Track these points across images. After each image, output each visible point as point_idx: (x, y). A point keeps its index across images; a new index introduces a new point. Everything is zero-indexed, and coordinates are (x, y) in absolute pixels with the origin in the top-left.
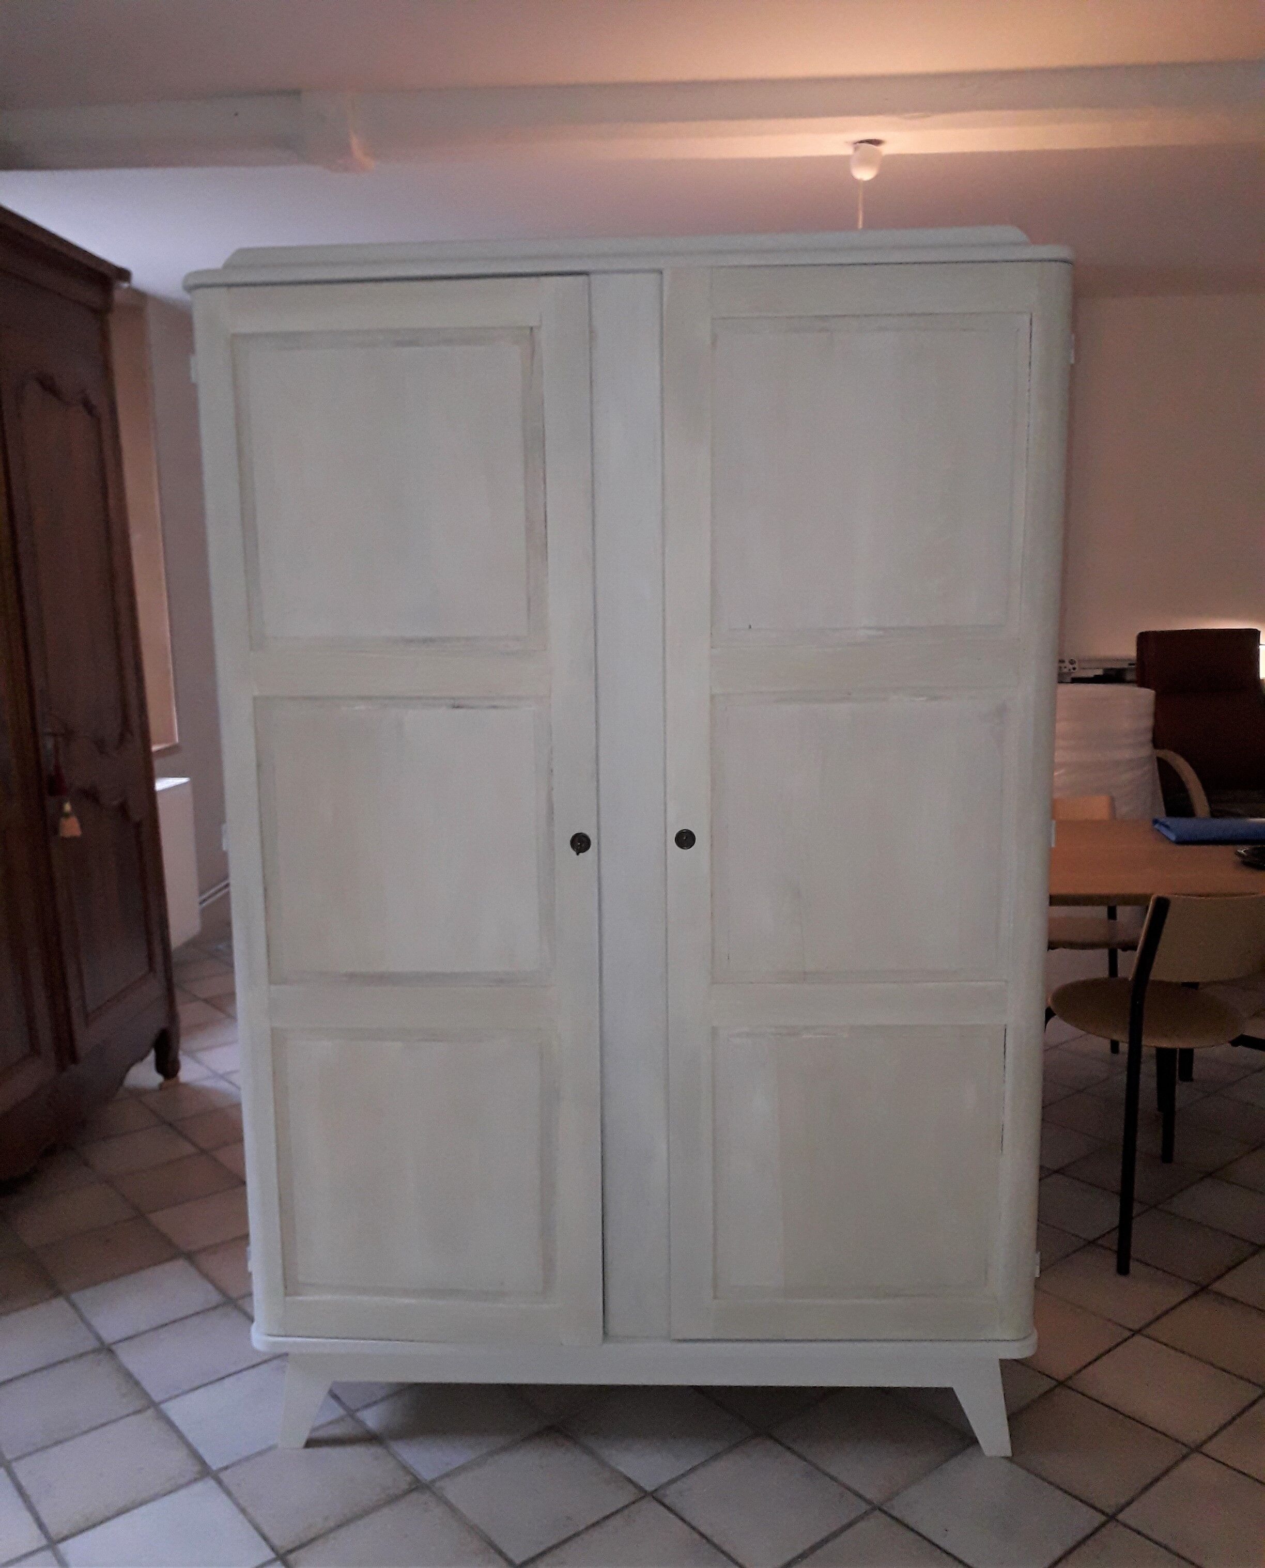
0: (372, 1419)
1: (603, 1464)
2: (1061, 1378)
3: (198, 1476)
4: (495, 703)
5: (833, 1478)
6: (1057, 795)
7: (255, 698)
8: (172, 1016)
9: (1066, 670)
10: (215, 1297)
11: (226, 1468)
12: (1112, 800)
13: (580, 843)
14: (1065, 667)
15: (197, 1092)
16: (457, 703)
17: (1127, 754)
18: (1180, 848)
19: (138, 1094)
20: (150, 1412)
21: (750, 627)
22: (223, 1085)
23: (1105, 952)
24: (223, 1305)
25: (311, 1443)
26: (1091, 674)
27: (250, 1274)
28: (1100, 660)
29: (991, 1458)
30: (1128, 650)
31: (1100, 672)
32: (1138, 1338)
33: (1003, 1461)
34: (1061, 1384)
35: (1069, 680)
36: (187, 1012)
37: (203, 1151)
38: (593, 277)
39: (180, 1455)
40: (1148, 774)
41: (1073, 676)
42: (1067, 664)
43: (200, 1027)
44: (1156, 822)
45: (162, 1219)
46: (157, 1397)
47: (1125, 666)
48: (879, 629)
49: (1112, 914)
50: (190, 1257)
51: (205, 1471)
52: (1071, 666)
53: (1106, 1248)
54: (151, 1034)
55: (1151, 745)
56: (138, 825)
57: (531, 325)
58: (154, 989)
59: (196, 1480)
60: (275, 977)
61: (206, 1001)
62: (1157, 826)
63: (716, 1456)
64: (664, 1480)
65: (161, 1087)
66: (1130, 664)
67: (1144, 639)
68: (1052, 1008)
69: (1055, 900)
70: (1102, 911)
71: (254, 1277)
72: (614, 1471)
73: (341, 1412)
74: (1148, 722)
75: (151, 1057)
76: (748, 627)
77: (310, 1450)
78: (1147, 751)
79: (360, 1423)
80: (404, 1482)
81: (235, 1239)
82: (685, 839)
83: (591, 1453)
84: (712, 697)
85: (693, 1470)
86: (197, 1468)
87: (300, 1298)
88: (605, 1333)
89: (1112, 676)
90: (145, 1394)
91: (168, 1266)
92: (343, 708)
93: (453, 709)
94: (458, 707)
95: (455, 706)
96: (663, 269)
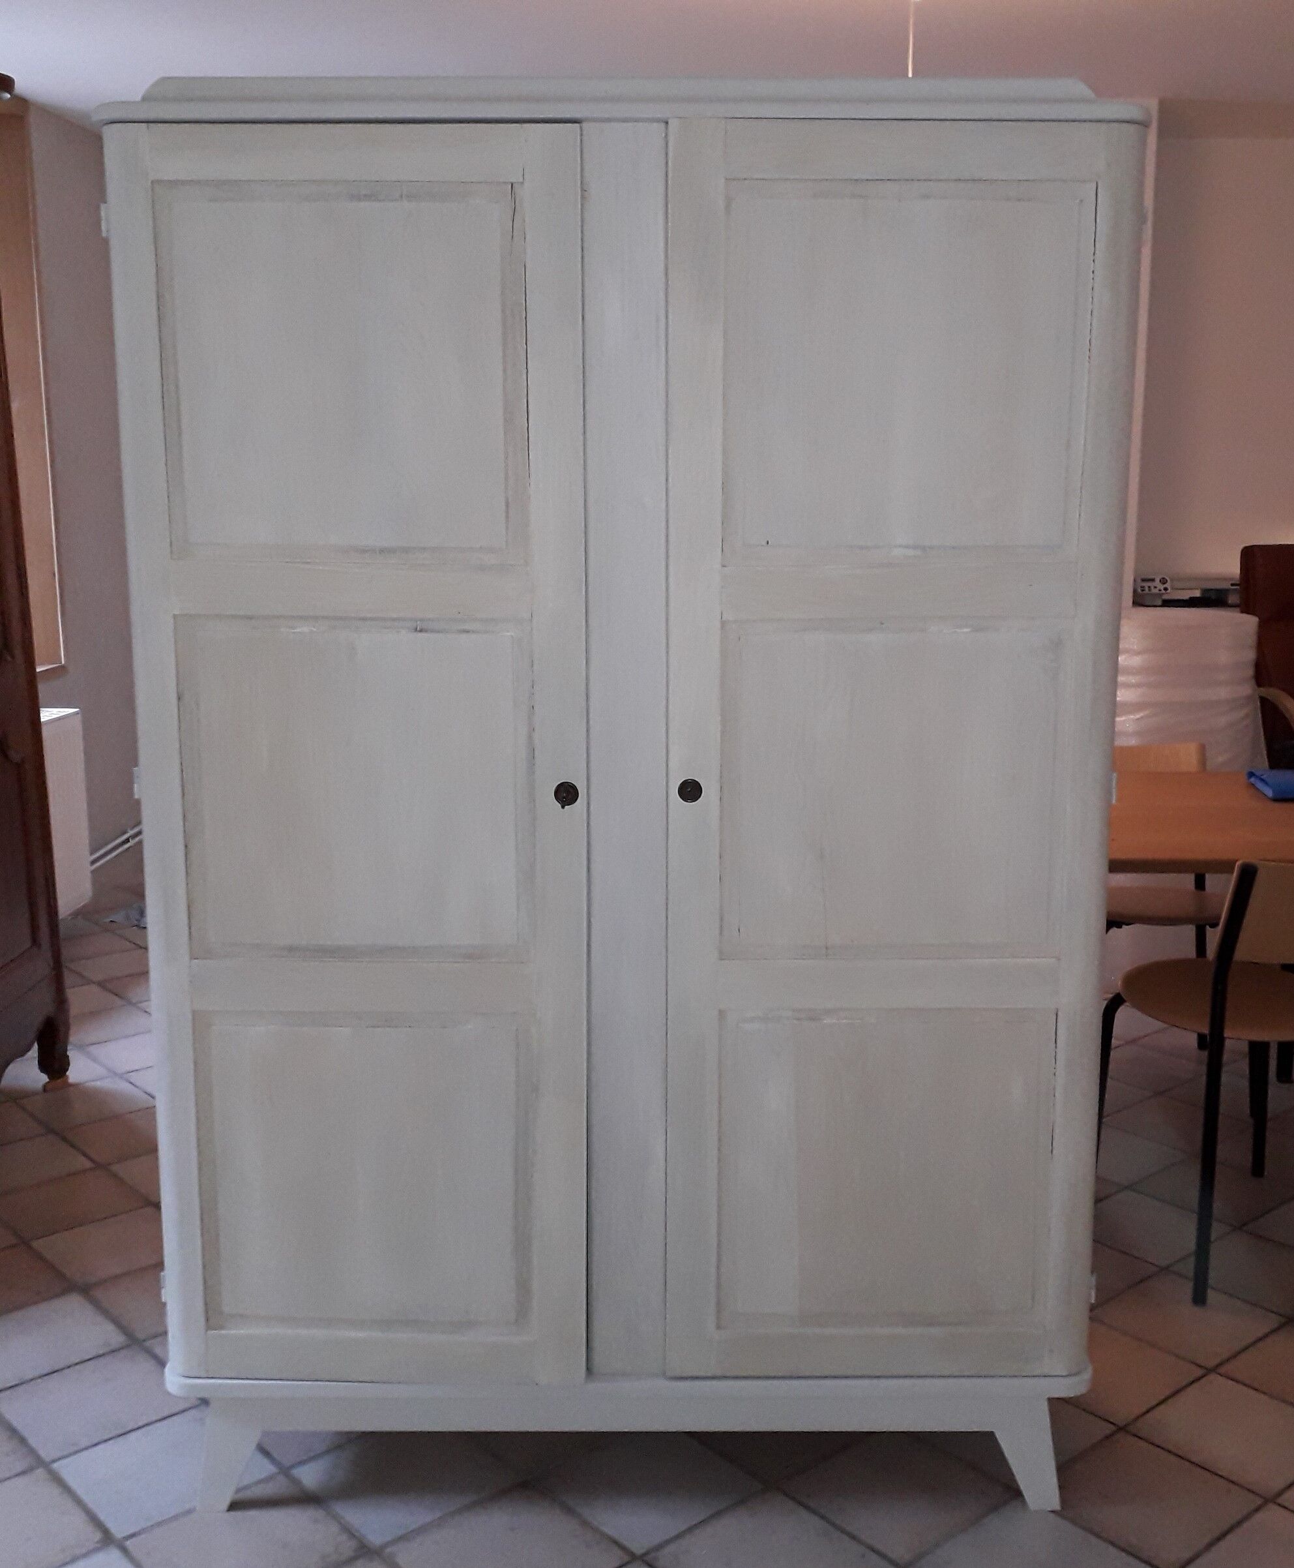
0: (310, 1476)
1: (585, 1523)
2: (1121, 1423)
3: (99, 1545)
4: (467, 627)
5: (853, 1537)
6: (1120, 742)
7: (175, 616)
8: (61, 1001)
9: (1156, 591)
10: (117, 1339)
11: (133, 1536)
12: (1202, 749)
13: (566, 794)
14: (1155, 587)
15: (89, 1095)
16: (419, 625)
17: (1223, 693)
18: (1277, 805)
19: (17, 1098)
20: (40, 1472)
21: (768, 543)
22: (122, 1086)
23: (1190, 931)
24: (127, 1346)
25: (234, 1506)
26: (1185, 595)
27: (164, 1304)
28: (1197, 579)
29: (1036, 1512)
30: (1231, 567)
31: (1197, 594)
32: (1212, 1377)
33: (1052, 1515)
34: (1122, 1429)
35: (1159, 602)
36: (78, 998)
37: (98, 1166)
38: (584, 125)
39: (78, 1519)
40: (1247, 719)
41: (1166, 597)
42: (1157, 583)
43: (94, 1014)
44: (1251, 774)
45: (52, 1246)
46: (45, 1454)
47: (1226, 585)
48: (915, 547)
49: (1200, 883)
50: (85, 1290)
51: (107, 1539)
52: (1162, 587)
53: (1180, 1275)
54: (36, 1021)
55: (1253, 682)
56: (19, 766)
57: (512, 180)
58: (41, 966)
59: (96, 1550)
60: (199, 950)
61: (101, 984)
62: (1253, 780)
63: (717, 1515)
64: (656, 1541)
65: (45, 1088)
66: (1232, 585)
67: (1249, 554)
68: (1121, 994)
69: (1115, 866)
70: (1189, 880)
71: (169, 1307)
72: (596, 1530)
73: (271, 1469)
74: (1250, 655)
75: (34, 1052)
76: (764, 543)
77: (232, 1513)
78: (1247, 689)
79: (296, 1482)
80: (348, 1547)
81: (143, 1270)
82: (690, 791)
83: (570, 1511)
84: (723, 624)
85: (690, 1530)
86: (98, 1536)
87: (223, 1332)
88: (589, 1370)
89: (1212, 599)
90: (32, 1452)
91: (57, 1304)
92: (282, 630)
93: (415, 633)
94: (421, 631)
95: (418, 629)
96: (668, 118)
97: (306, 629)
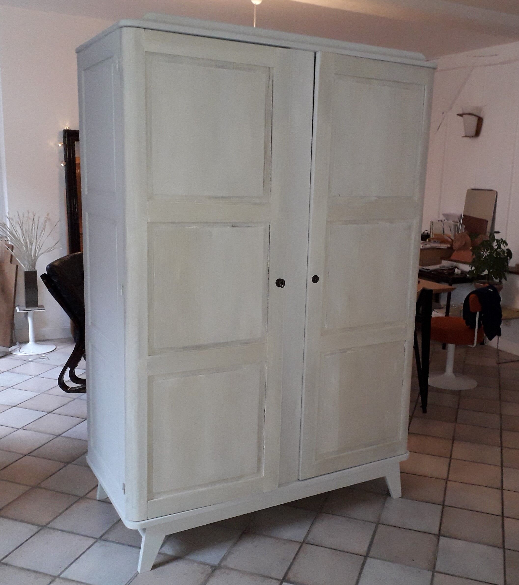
0: (169, 551)
4: (249, 225)
5: (356, 519)
7: (148, 223)
20: (58, 580)
21: (339, 195)
24: (42, 529)
25: (153, 567)
57: (269, 66)
60: (151, 352)
63: (313, 524)
72: (282, 539)
79: (164, 554)
80: (207, 568)
82: (315, 279)
84: (327, 223)
85: (310, 530)
87: (154, 500)
90: (46, 574)
92: (186, 227)
93: (232, 228)
94: (234, 227)
95: (233, 226)
96: (317, 52)
97: (195, 227)
